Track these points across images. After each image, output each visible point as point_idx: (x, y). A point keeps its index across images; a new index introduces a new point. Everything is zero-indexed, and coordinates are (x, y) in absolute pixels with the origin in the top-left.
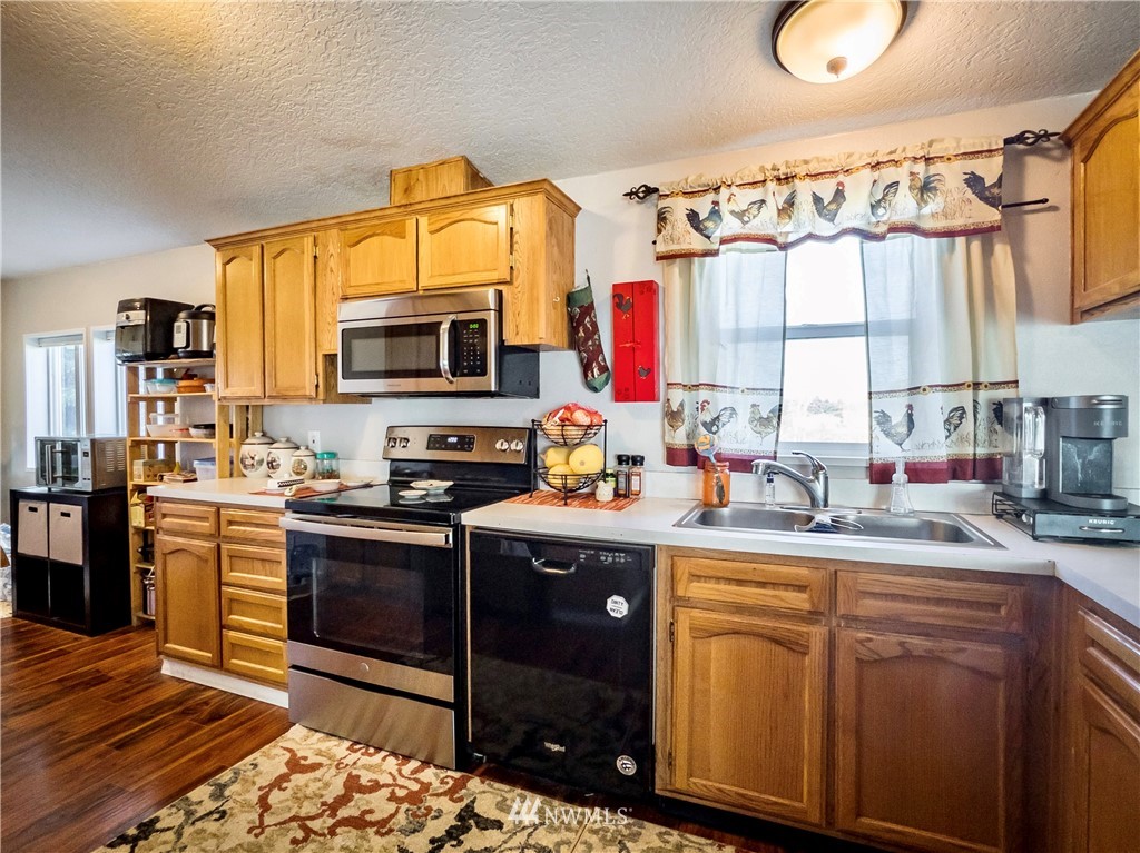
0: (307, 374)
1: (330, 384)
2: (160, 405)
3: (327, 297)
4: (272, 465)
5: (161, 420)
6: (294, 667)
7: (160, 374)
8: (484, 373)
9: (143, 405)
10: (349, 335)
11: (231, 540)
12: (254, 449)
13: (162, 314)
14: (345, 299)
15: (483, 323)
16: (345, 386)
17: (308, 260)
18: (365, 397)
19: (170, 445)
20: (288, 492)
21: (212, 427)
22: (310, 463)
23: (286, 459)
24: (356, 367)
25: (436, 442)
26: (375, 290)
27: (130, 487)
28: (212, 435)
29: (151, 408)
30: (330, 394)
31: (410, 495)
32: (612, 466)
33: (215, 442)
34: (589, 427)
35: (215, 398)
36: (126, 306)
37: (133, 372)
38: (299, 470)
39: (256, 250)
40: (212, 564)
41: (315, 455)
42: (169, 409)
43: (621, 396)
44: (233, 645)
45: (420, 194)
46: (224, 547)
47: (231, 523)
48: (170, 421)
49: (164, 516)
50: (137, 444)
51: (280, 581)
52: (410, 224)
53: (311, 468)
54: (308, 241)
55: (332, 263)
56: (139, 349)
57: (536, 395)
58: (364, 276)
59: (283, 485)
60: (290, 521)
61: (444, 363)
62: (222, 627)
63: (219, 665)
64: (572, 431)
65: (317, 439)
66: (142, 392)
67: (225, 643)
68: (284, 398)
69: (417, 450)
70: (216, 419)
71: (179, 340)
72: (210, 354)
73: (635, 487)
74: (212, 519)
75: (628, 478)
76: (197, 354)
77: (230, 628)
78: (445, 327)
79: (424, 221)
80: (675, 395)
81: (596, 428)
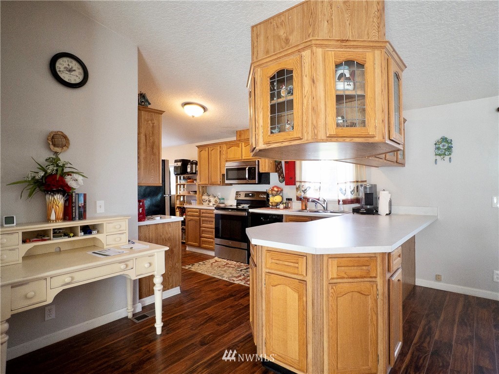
0: (219, 179)
1: (223, 181)
2: (182, 186)
3: (223, 160)
4: (210, 201)
5: (182, 190)
6: (216, 244)
7: (182, 178)
8: (255, 179)
9: (179, 186)
10: (228, 170)
11: (203, 217)
12: (205, 197)
13: (185, 163)
14: (227, 161)
15: (255, 168)
16: (227, 182)
17: (219, 152)
18: (231, 184)
19: (184, 196)
20: (215, 206)
21: (196, 192)
22: (218, 200)
23: (213, 200)
24: (229, 177)
25: (247, 195)
26: (233, 159)
27: (176, 207)
28: (196, 194)
29: (180, 187)
30: (224, 184)
31: (240, 207)
32: (285, 201)
33: (197, 195)
34: (278, 191)
35: (197, 184)
36: (176, 161)
37: (177, 178)
38: (216, 202)
39: (207, 149)
40: (199, 222)
41: (219, 199)
42: (184, 187)
43: (286, 184)
44: (203, 241)
45: (243, 137)
46: (201, 218)
47: (203, 213)
48: (184, 190)
49: (188, 212)
50: (178, 196)
51: (213, 226)
52: (240, 144)
53: (218, 202)
54: (219, 147)
55: (224, 153)
56: (179, 172)
57: (269, 183)
58: (231, 156)
59: (214, 205)
60: (216, 212)
61: (247, 176)
62: (200, 237)
63: (200, 247)
64: (274, 192)
65: (220, 195)
66: (179, 183)
67: (201, 241)
68: (213, 184)
69: (242, 197)
70: (197, 190)
71: (189, 170)
72: (195, 173)
73: (289, 206)
74: (199, 212)
75: (288, 203)
76: (193, 173)
77: (202, 237)
78: (247, 168)
79: (243, 144)
80: (298, 184)
81: (280, 192)
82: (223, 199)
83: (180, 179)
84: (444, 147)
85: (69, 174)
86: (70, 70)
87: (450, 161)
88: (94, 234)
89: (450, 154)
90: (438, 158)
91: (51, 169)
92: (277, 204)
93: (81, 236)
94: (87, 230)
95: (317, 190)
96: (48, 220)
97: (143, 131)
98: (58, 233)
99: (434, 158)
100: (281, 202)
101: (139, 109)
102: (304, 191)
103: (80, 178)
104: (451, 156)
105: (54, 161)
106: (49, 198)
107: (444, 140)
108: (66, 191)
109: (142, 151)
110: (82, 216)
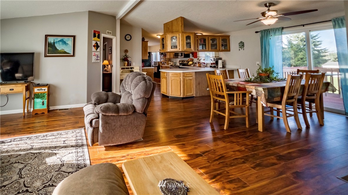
0: (173, 56)
2: (163, 58)
5: (163, 60)
8: (185, 56)
9: (161, 58)
10: (175, 53)
16: (175, 57)
19: (163, 62)
22: (174, 63)
23: (172, 63)
27: (160, 65)
28: (166, 61)
43: (194, 58)
50: (161, 62)
56: (161, 54)
57: (189, 57)
60: (170, 67)
64: (190, 60)
73: (195, 65)
74: (166, 67)
80: (198, 58)
81: (192, 60)
82: (176, 63)
83: (162, 56)
84: (242, 45)
85: (128, 57)
86: (128, 37)
87: (244, 50)
88: (132, 69)
89: (243, 47)
90: (240, 49)
91: (125, 57)
92: (191, 65)
93: (130, 69)
94: (131, 68)
95: (204, 60)
96: (125, 66)
97: (143, 47)
98: (127, 68)
99: (239, 48)
100: (192, 64)
101: (142, 42)
102: (200, 60)
103: (130, 58)
104: (244, 48)
105: (126, 55)
106: (125, 62)
107: (241, 42)
108: (128, 61)
109: (143, 51)
110: (130, 66)
